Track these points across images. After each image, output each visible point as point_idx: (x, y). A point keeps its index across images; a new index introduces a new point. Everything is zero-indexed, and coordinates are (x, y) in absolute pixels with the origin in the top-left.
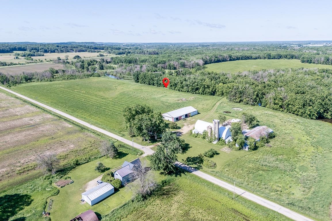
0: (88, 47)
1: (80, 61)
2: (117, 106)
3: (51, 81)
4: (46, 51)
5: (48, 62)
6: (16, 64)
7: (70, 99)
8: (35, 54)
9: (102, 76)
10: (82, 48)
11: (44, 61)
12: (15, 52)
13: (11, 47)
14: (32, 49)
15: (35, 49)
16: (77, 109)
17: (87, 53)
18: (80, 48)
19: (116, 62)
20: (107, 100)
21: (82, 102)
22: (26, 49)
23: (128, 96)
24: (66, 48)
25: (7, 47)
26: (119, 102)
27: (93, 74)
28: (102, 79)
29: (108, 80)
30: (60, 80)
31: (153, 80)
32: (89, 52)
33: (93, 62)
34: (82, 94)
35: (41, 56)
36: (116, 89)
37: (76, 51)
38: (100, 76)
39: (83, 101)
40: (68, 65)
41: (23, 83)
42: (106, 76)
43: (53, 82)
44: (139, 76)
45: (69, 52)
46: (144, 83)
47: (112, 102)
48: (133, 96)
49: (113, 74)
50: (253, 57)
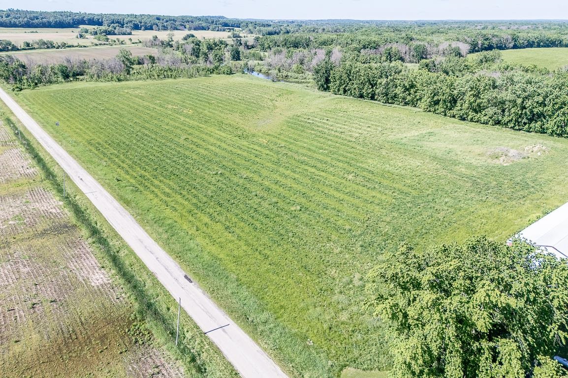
0: (213, 22)
1: (193, 42)
2: (287, 168)
3: (119, 80)
4: (136, 27)
5: (133, 45)
6: (73, 46)
7: (147, 132)
8: (116, 31)
9: (238, 74)
10: (200, 22)
11: (128, 42)
12: (81, 26)
13: (75, 18)
14: (113, 22)
15: (116, 23)
16: (155, 177)
17: (209, 31)
18: (196, 23)
19: (266, 46)
20: (253, 142)
21: (178, 145)
22: (102, 22)
23: (313, 130)
24: (172, 21)
25: (69, 18)
26: (290, 153)
27: (217, 68)
28: (237, 79)
29: (250, 81)
30: (140, 79)
31: (371, 84)
32: (213, 30)
33: (218, 45)
34: (182, 118)
35: (126, 34)
36: (275, 107)
37: (190, 29)
38: (232, 74)
39: (182, 141)
40: (168, 49)
41: (57, 82)
42: (246, 72)
43: (123, 83)
44: (331, 72)
45: (177, 29)
46: (345, 91)
47: (268, 152)
48: (326, 131)
49: (261, 70)
50: (564, 42)
